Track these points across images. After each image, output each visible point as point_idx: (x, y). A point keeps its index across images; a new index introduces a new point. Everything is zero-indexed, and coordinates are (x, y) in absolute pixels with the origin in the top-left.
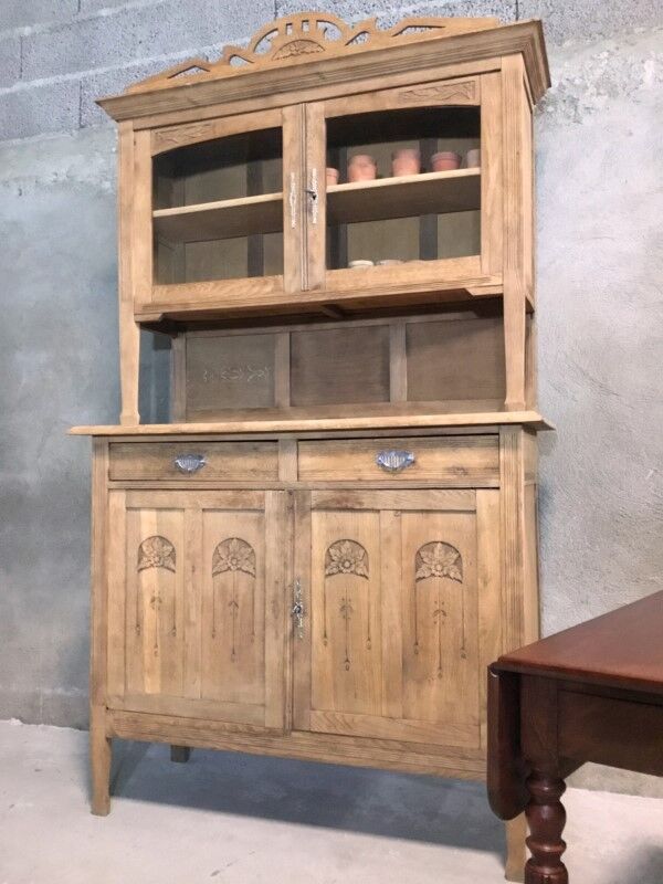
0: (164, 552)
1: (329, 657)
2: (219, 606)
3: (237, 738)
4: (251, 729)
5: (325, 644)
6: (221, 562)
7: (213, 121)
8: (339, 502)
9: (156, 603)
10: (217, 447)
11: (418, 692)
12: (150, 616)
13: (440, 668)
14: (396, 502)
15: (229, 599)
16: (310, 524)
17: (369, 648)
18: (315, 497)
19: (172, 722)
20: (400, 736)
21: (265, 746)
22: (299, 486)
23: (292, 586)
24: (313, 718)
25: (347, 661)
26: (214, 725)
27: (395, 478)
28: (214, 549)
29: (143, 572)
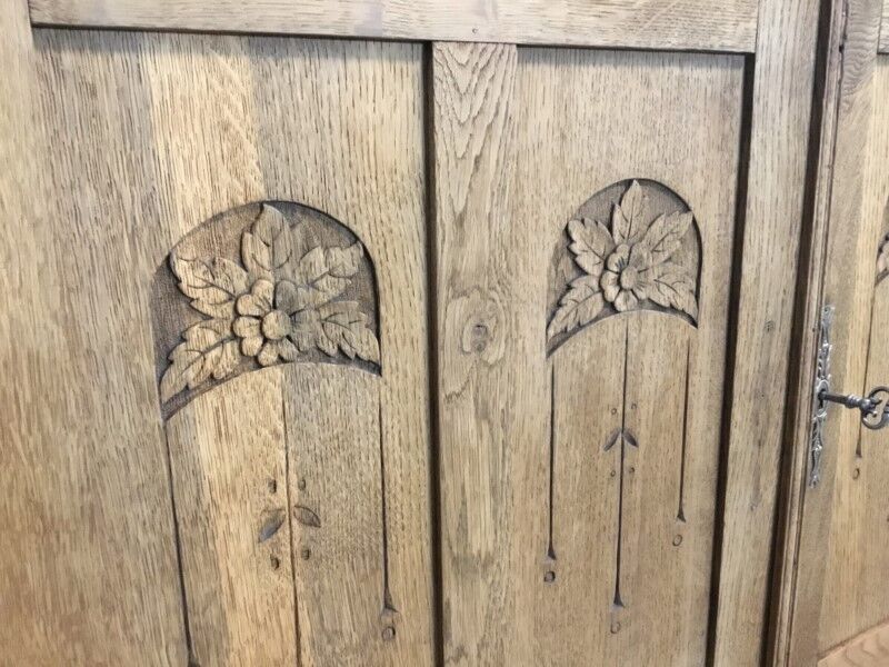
1: (860, 507)
2: (571, 456)
6: (580, 288)
9: (293, 533)
12: (257, 605)
15: (607, 425)
28: (553, 238)
29: (203, 409)
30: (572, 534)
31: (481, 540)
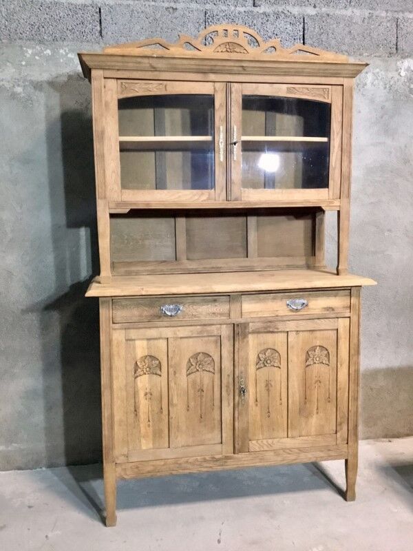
0: (153, 364)
1: (259, 412)
2: (191, 392)
3: (205, 465)
4: (214, 458)
5: (257, 405)
6: (192, 367)
7: (165, 82)
8: (265, 328)
9: (149, 396)
10: (190, 300)
11: (306, 422)
12: (144, 404)
13: (317, 409)
14: (297, 327)
15: (198, 388)
16: (248, 342)
17: (281, 404)
18: (252, 327)
19: (162, 463)
20: (297, 446)
21: (222, 465)
22: (242, 321)
23: (238, 377)
24: (250, 444)
25: (269, 412)
26: (191, 460)
27: (298, 313)
28: (187, 360)
29: (139, 378)
30: (192, 404)
31: (175, 401)
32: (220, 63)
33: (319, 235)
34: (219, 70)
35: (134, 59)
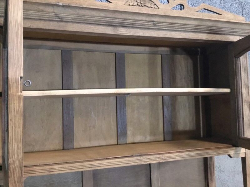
32: (131, 17)
33: (211, 167)
34: (129, 24)
35: (36, 7)
